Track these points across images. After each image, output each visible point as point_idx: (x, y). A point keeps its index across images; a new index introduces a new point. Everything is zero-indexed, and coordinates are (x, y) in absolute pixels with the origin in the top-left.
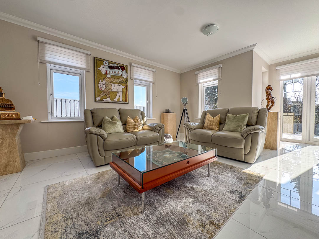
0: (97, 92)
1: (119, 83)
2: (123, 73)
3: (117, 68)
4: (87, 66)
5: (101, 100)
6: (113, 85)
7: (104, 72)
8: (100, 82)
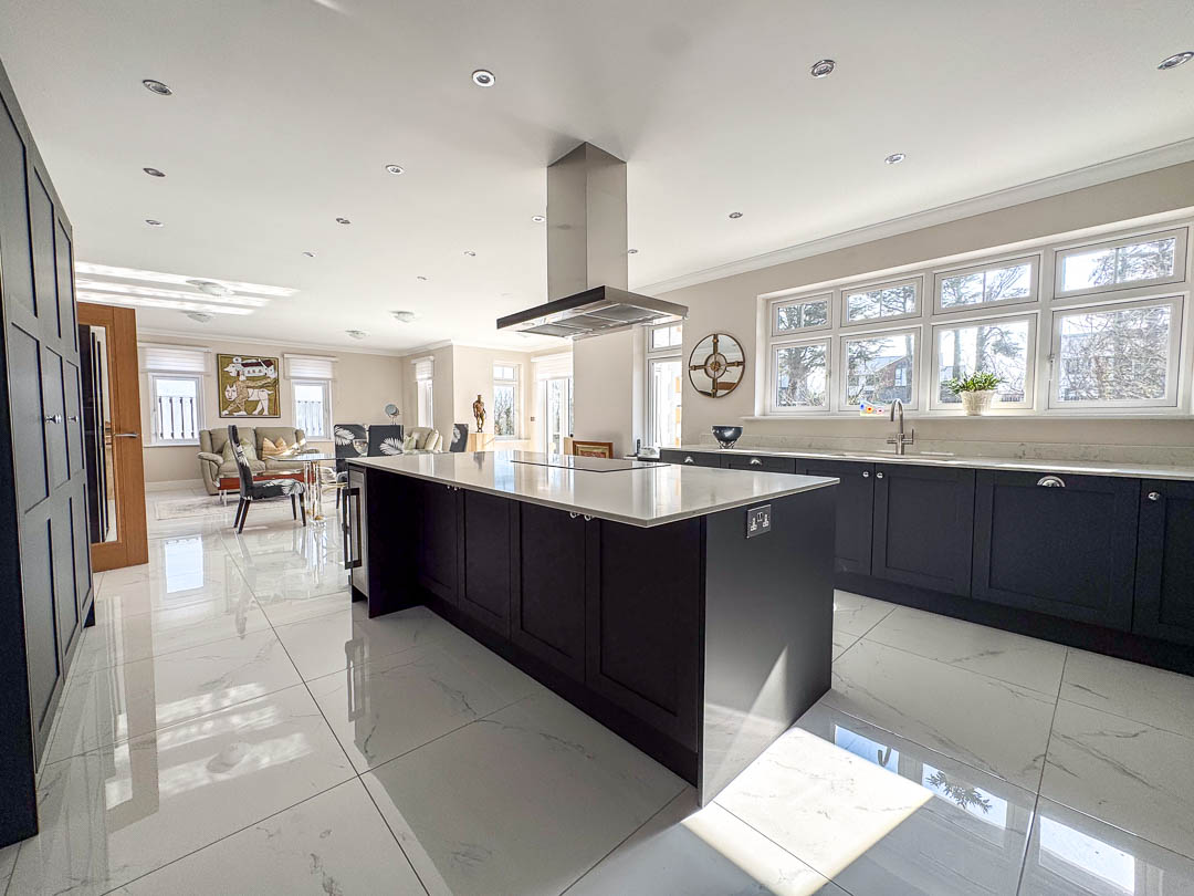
0: (224, 403)
1: (261, 387)
2: (270, 372)
3: (258, 364)
4: (206, 366)
5: (231, 413)
6: (250, 391)
7: (234, 374)
8: (228, 388)
